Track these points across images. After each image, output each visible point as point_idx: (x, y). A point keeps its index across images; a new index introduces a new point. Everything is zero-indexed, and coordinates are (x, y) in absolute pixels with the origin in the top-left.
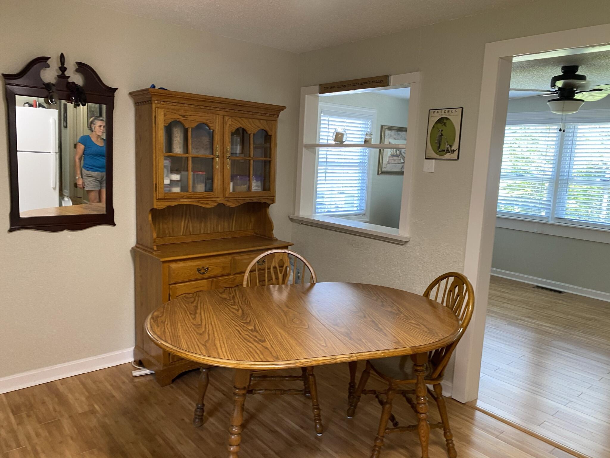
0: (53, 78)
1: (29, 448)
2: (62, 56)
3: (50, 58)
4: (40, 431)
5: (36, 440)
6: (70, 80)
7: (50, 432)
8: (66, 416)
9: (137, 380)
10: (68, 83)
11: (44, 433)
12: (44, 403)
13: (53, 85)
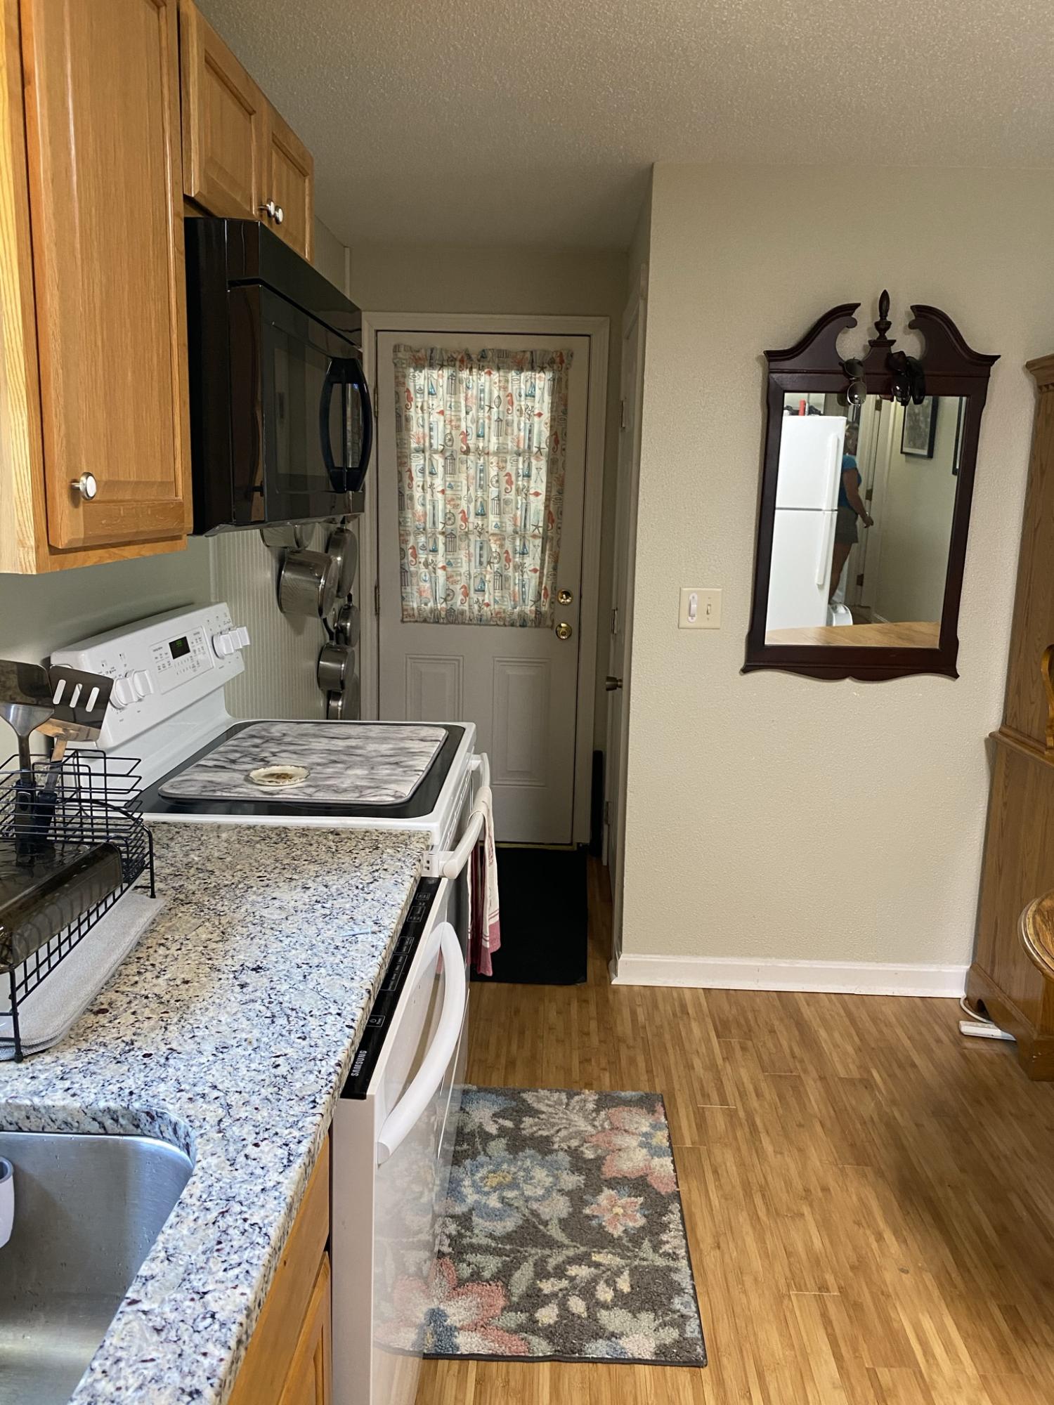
0: (860, 348)
1: (742, 1114)
2: (885, 296)
3: (857, 305)
4: (764, 1086)
5: (754, 1103)
6: (895, 349)
7: (781, 1097)
8: (814, 1074)
9: (969, 1044)
10: (890, 355)
11: (769, 1093)
12: (772, 1031)
13: (860, 363)
